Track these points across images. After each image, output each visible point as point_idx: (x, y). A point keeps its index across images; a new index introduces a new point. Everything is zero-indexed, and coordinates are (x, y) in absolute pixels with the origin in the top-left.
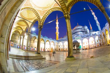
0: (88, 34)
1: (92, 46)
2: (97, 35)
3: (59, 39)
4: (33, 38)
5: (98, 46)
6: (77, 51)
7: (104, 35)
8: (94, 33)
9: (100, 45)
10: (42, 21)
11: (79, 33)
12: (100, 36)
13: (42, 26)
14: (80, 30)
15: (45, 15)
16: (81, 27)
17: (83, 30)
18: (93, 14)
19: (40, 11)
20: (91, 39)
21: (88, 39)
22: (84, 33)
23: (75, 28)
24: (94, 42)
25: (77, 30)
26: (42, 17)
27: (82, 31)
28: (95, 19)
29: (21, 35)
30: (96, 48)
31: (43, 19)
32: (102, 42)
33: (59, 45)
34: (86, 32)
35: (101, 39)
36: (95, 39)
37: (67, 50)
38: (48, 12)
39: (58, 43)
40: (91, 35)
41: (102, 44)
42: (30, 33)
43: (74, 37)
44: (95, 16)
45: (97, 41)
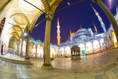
0: (92, 37)
1: (98, 50)
2: (102, 38)
3: (60, 44)
4: (31, 44)
5: (104, 50)
6: (77, 57)
7: (109, 37)
8: (98, 35)
9: (106, 49)
10: (32, 25)
11: (82, 36)
12: (105, 39)
13: (31, 31)
14: (83, 33)
15: (34, 19)
16: (84, 30)
17: (87, 33)
18: (97, 14)
19: (30, 15)
20: (96, 42)
21: (92, 43)
22: (88, 36)
23: (77, 32)
24: (99, 46)
25: (80, 34)
26: (32, 21)
27: (85, 35)
28: (99, 20)
29: (18, 41)
30: (101, 52)
31: (32, 24)
32: (109, 45)
33: (61, 50)
34: (90, 35)
35: (107, 42)
36: (100, 42)
37: (69, 56)
38: (36, 15)
39: (59, 49)
40: (96, 38)
41: (108, 47)
42: (23, 38)
43: (76, 41)
44: (99, 17)
45: (103, 44)
